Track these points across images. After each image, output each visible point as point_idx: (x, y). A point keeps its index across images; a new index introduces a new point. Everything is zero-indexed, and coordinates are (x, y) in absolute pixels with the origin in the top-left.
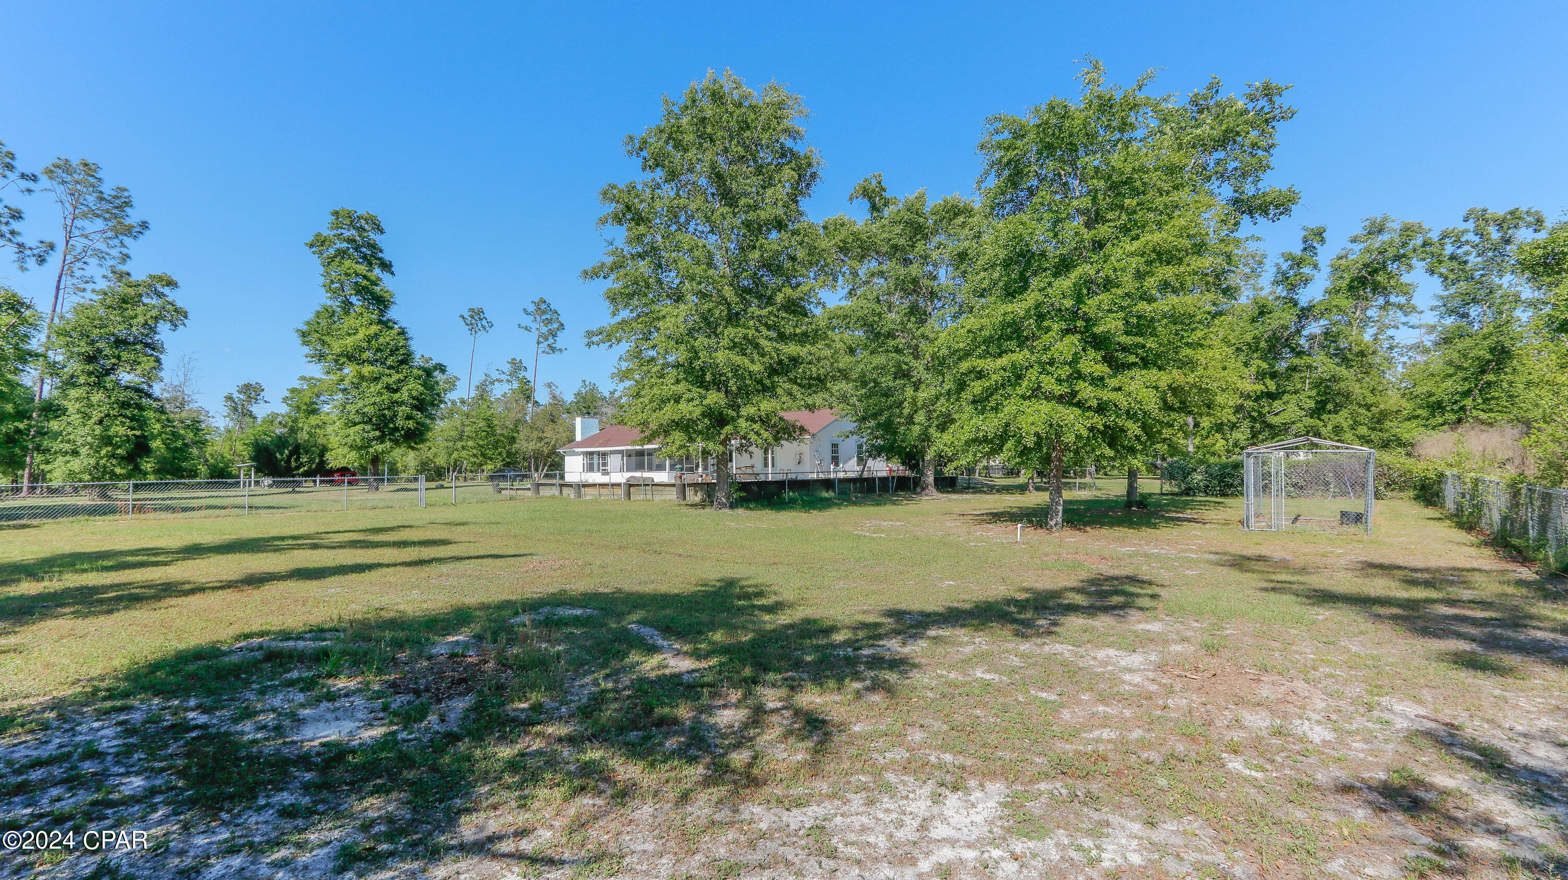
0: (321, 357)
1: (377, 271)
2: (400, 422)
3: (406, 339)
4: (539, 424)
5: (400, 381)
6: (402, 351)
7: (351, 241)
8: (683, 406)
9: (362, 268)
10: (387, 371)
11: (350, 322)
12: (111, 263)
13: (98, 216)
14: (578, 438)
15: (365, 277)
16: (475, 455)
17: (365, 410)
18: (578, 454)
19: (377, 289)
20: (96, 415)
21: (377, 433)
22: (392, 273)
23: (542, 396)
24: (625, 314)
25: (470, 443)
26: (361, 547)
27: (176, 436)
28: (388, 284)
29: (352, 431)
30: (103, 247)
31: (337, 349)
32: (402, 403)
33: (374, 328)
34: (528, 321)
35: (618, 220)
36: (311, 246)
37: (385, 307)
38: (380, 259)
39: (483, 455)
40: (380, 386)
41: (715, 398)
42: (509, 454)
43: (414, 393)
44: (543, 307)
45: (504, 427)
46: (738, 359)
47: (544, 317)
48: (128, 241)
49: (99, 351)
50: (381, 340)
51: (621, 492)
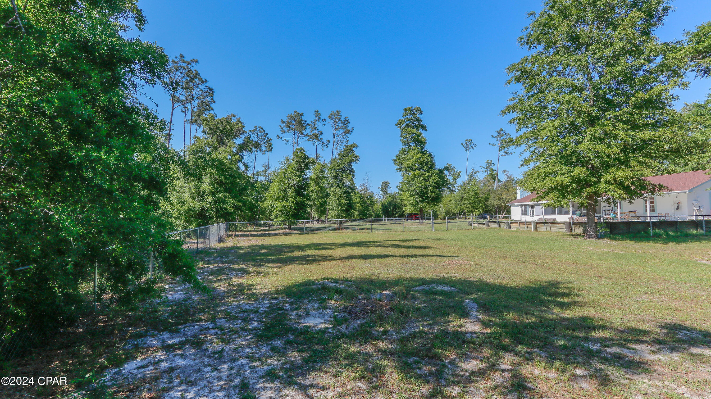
0: (401, 169)
1: (421, 130)
2: (429, 194)
3: (432, 158)
4: (499, 192)
5: (429, 176)
6: (429, 163)
7: (410, 120)
8: (559, 178)
9: (414, 131)
10: (424, 173)
11: (411, 153)
12: (344, 144)
13: (341, 128)
14: (519, 197)
15: (415, 134)
16: (468, 207)
17: (416, 189)
18: (519, 206)
19: (420, 138)
20: (337, 196)
21: (421, 199)
22: (426, 130)
23: (502, 177)
24: (524, 130)
25: (466, 202)
26: (395, 247)
27: (365, 203)
28: (425, 135)
29: (411, 198)
30: (343, 139)
31: (406, 166)
32: (430, 186)
33: (419, 155)
34: (494, 141)
35: (518, 80)
36: (397, 125)
37: (424, 145)
38: (421, 125)
39: (472, 207)
40: (421, 179)
41: (579, 171)
42: (487, 206)
43: (435, 181)
44: (502, 133)
45: (483, 194)
46: (598, 147)
47: (502, 138)
48: (348, 135)
49: (338, 174)
50: (422, 159)
51: (531, 226)
